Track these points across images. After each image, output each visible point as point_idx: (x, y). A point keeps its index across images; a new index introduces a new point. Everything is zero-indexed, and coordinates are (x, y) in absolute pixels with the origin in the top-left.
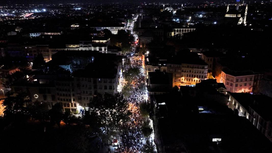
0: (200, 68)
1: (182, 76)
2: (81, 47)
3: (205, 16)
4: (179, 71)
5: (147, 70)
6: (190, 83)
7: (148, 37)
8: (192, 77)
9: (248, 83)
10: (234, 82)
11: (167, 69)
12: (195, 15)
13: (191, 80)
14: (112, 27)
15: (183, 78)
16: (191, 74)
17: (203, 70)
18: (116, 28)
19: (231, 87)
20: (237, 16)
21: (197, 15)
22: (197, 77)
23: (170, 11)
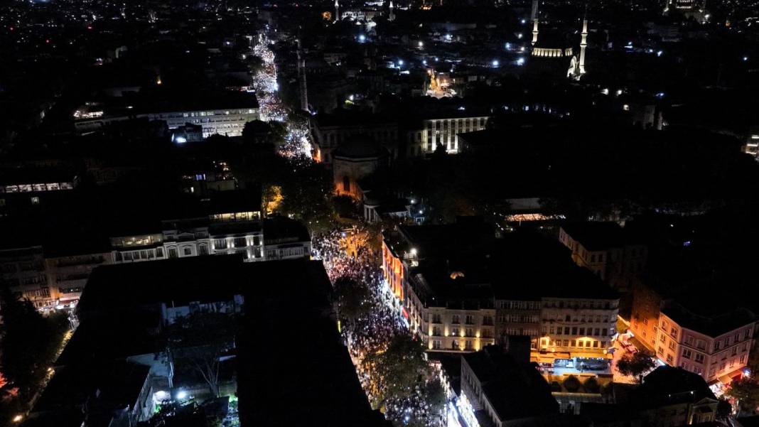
0: (600, 308)
1: (543, 335)
2: (170, 240)
3: (459, 39)
4: (535, 319)
5: (431, 320)
6: (566, 353)
7: (363, 159)
8: (574, 333)
9: (739, 347)
10: (708, 354)
11: (496, 317)
12: (430, 34)
13: (570, 344)
14: (220, 112)
15: (547, 339)
16: (571, 325)
17: (608, 312)
18: (234, 111)
19: (698, 364)
20: (564, 53)
21: (436, 34)
22: (589, 334)
23: (358, 23)
